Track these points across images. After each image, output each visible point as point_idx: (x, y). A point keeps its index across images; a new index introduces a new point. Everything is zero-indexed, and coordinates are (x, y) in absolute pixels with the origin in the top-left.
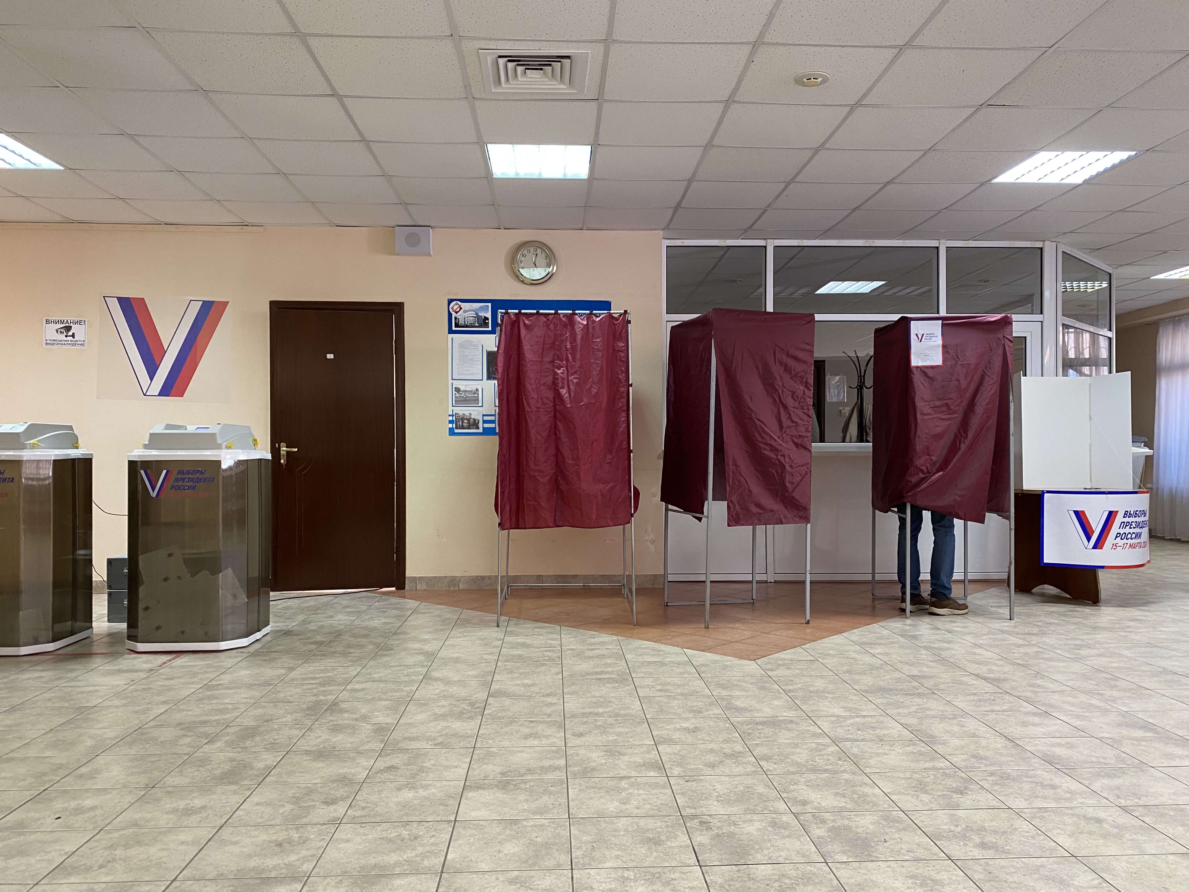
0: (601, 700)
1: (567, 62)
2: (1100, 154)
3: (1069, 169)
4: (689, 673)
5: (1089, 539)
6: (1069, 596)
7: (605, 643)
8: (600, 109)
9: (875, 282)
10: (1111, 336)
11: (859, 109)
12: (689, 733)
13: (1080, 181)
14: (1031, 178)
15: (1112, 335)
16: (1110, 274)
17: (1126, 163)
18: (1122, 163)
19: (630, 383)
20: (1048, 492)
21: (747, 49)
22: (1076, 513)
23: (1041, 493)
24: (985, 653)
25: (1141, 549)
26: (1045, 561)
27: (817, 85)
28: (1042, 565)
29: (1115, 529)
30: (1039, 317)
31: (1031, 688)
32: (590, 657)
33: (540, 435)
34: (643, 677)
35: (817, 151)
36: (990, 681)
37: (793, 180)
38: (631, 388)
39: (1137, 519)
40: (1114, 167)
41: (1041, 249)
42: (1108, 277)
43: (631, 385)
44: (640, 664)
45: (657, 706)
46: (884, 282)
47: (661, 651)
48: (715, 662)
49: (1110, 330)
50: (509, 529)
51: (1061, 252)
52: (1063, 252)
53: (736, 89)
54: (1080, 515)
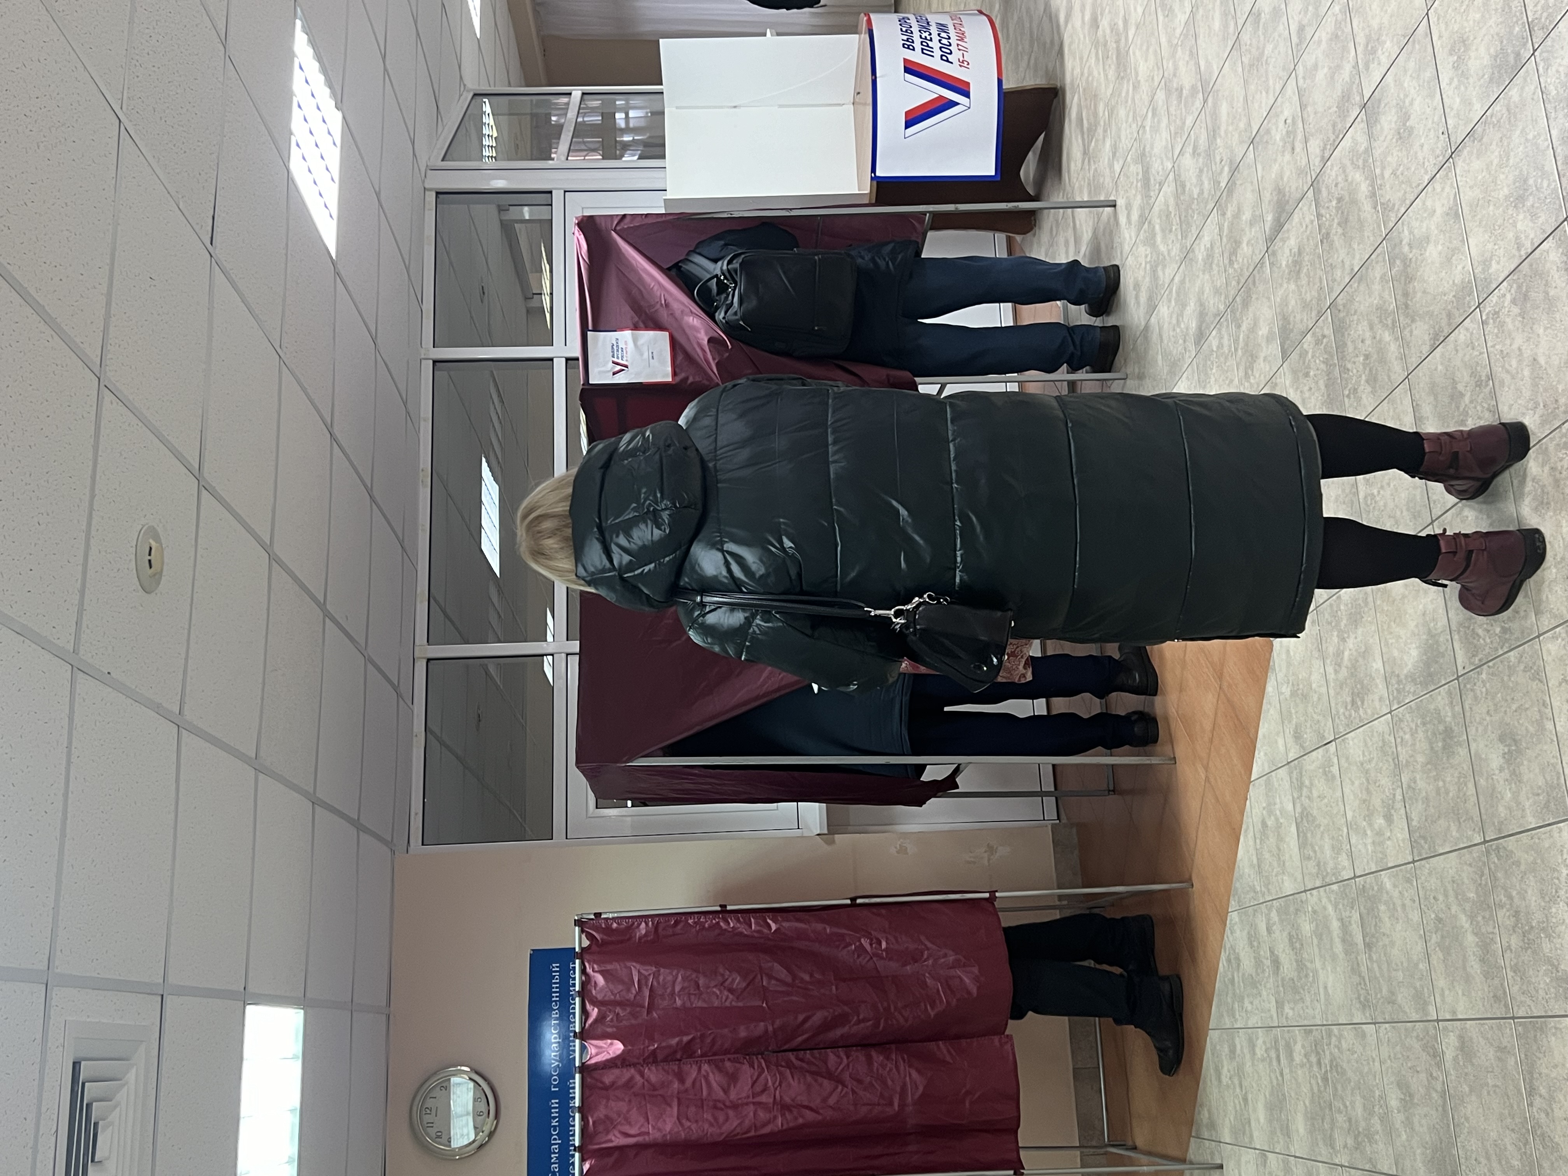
0: (1434, 939)
1: (85, 1071)
2: (298, 77)
3: (320, 130)
4: (1328, 763)
5: (953, 104)
6: (1042, 136)
7: (1253, 939)
8: (182, 991)
9: (483, 475)
10: (580, 93)
11: (206, 475)
12: (1519, 751)
13: (339, 115)
14: (332, 193)
15: (577, 92)
16: (475, 95)
17: (313, 36)
18: (312, 42)
19: (718, 908)
20: (873, 170)
21: (84, 683)
22: (908, 125)
23: (875, 183)
24: (1206, 239)
25: (963, 23)
26: (993, 173)
27: (161, 549)
28: (999, 179)
29: (935, 63)
30: (557, 196)
31: (1299, 146)
32: (1300, 965)
33: (831, 1094)
34: (1351, 855)
35: (273, 558)
36: (1284, 216)
37: (322, 606)
38: (729, 908)
39: (915, 29)
40: (319, 57)
41: (438, 193)
42: (478, 99)
43: (723, 906)
44: (1311, 864)
45: (1442, 822)
46: (484, 460)
47: (1264, 824)
48: (1284, 717)
49: (570, 94)
50: (1018, 1149)
51: (444, 163)
52: (443, 160)
53: (158, 709)
54: (913, 119)
